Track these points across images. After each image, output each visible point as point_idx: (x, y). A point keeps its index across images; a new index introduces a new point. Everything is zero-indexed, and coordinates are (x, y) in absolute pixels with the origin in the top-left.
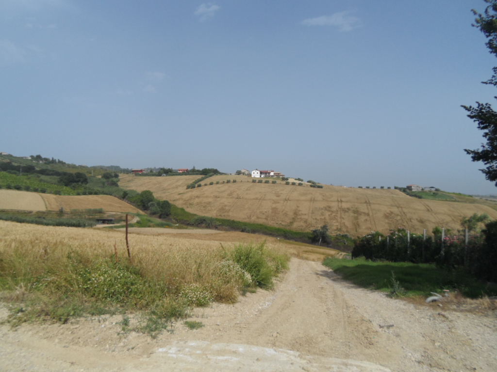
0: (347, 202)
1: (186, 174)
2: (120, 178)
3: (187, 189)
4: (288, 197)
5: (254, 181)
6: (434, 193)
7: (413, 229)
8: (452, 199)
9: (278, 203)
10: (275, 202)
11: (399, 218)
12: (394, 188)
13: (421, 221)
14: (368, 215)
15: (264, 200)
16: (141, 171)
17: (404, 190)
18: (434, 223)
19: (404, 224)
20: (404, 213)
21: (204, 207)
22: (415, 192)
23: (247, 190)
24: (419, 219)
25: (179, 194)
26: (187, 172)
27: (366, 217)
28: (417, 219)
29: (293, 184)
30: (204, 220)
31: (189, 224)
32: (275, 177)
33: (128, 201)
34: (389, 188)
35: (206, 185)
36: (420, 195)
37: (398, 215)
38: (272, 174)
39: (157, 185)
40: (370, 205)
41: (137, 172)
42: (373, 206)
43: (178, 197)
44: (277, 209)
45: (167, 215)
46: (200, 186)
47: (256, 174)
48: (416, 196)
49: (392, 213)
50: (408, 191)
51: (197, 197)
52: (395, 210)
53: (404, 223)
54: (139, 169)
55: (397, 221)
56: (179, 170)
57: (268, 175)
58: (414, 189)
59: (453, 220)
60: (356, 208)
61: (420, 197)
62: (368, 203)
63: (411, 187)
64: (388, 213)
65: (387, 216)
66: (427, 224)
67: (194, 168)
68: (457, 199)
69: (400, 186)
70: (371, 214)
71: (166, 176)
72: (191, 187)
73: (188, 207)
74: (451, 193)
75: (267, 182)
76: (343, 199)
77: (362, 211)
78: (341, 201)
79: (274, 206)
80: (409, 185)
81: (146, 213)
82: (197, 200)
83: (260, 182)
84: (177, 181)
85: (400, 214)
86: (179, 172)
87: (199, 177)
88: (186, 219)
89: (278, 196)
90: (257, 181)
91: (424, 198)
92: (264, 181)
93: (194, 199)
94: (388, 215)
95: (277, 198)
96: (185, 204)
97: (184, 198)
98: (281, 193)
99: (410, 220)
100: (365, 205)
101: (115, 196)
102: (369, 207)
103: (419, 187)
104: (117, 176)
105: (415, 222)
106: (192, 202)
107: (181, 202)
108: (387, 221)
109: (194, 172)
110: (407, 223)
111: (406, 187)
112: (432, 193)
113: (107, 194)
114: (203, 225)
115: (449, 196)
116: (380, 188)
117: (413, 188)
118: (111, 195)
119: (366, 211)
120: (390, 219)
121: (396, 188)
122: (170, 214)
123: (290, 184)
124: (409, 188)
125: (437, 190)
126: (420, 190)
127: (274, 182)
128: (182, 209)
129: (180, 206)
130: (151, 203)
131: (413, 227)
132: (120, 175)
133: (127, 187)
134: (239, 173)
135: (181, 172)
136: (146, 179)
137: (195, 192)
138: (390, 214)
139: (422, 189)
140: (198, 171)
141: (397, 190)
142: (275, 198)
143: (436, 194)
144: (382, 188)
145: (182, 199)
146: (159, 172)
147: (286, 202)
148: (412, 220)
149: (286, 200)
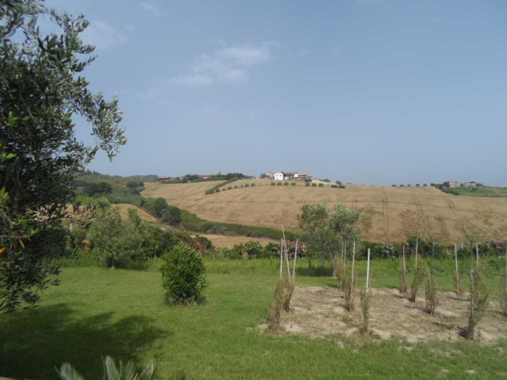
0: (362, 201)
1: (211, 180)
2: (145, 186)
3: (206, 194)
4: (301, 199)
5: (273, 184)
6: (473, 189)
7: (429, 228)
8: (494, 194)
9: (291, 205)
10: (288, 204)
11: (416, 216)
12: (430, 185)
13: (440, 219)
14: (383, 214)
15: (277, 202)
16: (169, 178)
17: (440, 187)
18: (454, 220)
19: (420, 223)
20: (422, 211)
21: (216, 212)
22: (452, 188)
23: (262, 193)
24: (437, 217)
25: (196, 200)
26: (212, 178)
27: (381, 217)
28: (435, 217)
29: (314, 185)
30: (211, 226)
31: (196, 230)
32: (299, 179)
33: (146, 209)
34: (425, 185)
35: (224, 190)
36: (456, 191)
37: (415, 213)
38: (296, 176)
39: (180, 192)
40: (386, 204)
41: (164, 180)
42: (389, 205)
43: (193, 203)
44: (288, 211)
45: (178, 222)
46: (218, 191)
47: (279, 177)
48: (452, 192)
49: (409, 211)
50: (445, 188)
51: (212, 202)
52: (413, 208)
53: (420, 221)
54: (167, 177)
55: (413, 220)
56: (205, 177)
57: (292, 177)
58: (452, 186)
59: (476, 216)
60: (371, 208)
61: (456, 194)
62: (385, 202)
63: (448, 183)
64: (404, 212)
65: (402, 215)
66: (447, 222)
67: (220, 173)
68: (499, 194)
69: (436, 183)
70: (385, 213)
71: (192, 182)
72: (210, 192)
73: (200, 213)
74: (495, 188)
75: (286, 184)
76: (359, 199)
77: (377, 210)
78: (357, 201)
79: (286, 208)
80: (446, 181)
81: (159, 220)
82: (211, 206)
83: (279, 184)
84: (201, 187)
85: (417, 212)
86: (204, 178)
87: (221, 182)
88: (195, 225)
89: (292, 198)
90: (276, 184)
91: (461, 195)
92: (283, 184)
93: (208, 204)
94: (403, 213)
95: (291, 200)
96: (199, 210)
97: (199, 204)
98: (296, 195)
99: (427, 218)
100: (382, 203)
101: (135, 205)
102: (385, 206)
103: (458, 183)
104: (142, 185)
105: (432, 221)
106: (206, 207)
107: (196, 207)
108: (401, 220)
109: (219, 177)
110: (424, 222)
111: (442, 183)
112: (471, 189)
113: (127, 203)
114: (209, 231)
115: (490, 191)
116: (415, 186)
117: (450, 184)
118: (131, 204)
119: (381, 210)
120: (405, 218)
121: (432, 185)
122: (181, 220)
123: (311, 185)
124: (447, 184)
125: (478, 185)
126: (459, 186)
127: (293, 184)
128: (194, 216)
129: (193, 213)
130: (164, 210)
131: (429, 225)
132: (145, 183)
133: (150, 195)
134: (263, 176)
135: (206, 178)
136: (170, 187)
137: (212, 197)
138: (406, 213)
139: (462, 185)
140: (223, 176)
141: (433, 187)
142: (288, 200)
143: (476, 190)
144: (418, 185)
145: (197, 205)
146: (184, 179)
147: (298, 204)
148: (430, 219)
149: (299, 202)
